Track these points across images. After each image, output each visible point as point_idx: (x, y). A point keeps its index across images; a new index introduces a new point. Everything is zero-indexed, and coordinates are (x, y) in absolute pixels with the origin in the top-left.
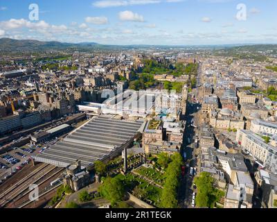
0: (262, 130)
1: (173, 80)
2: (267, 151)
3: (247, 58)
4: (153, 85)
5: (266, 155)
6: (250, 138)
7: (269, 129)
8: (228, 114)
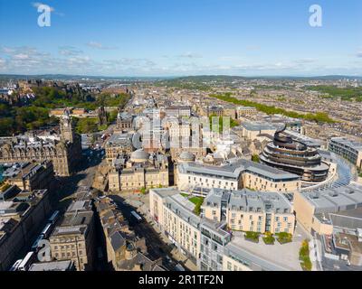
0: (193, 183)
1: (84, 116)
2: (199, 233)
3: (191, 88)
4: (45, 125)
5: (199, 241)
6: (169, 206)
7: (204, 178)
8: (143, 160)
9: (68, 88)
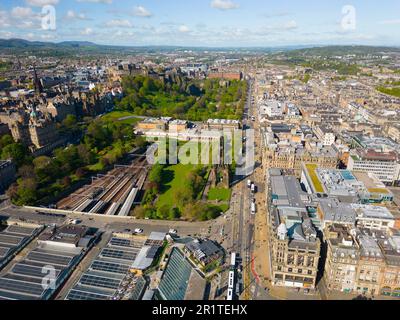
9: (167, 77)
